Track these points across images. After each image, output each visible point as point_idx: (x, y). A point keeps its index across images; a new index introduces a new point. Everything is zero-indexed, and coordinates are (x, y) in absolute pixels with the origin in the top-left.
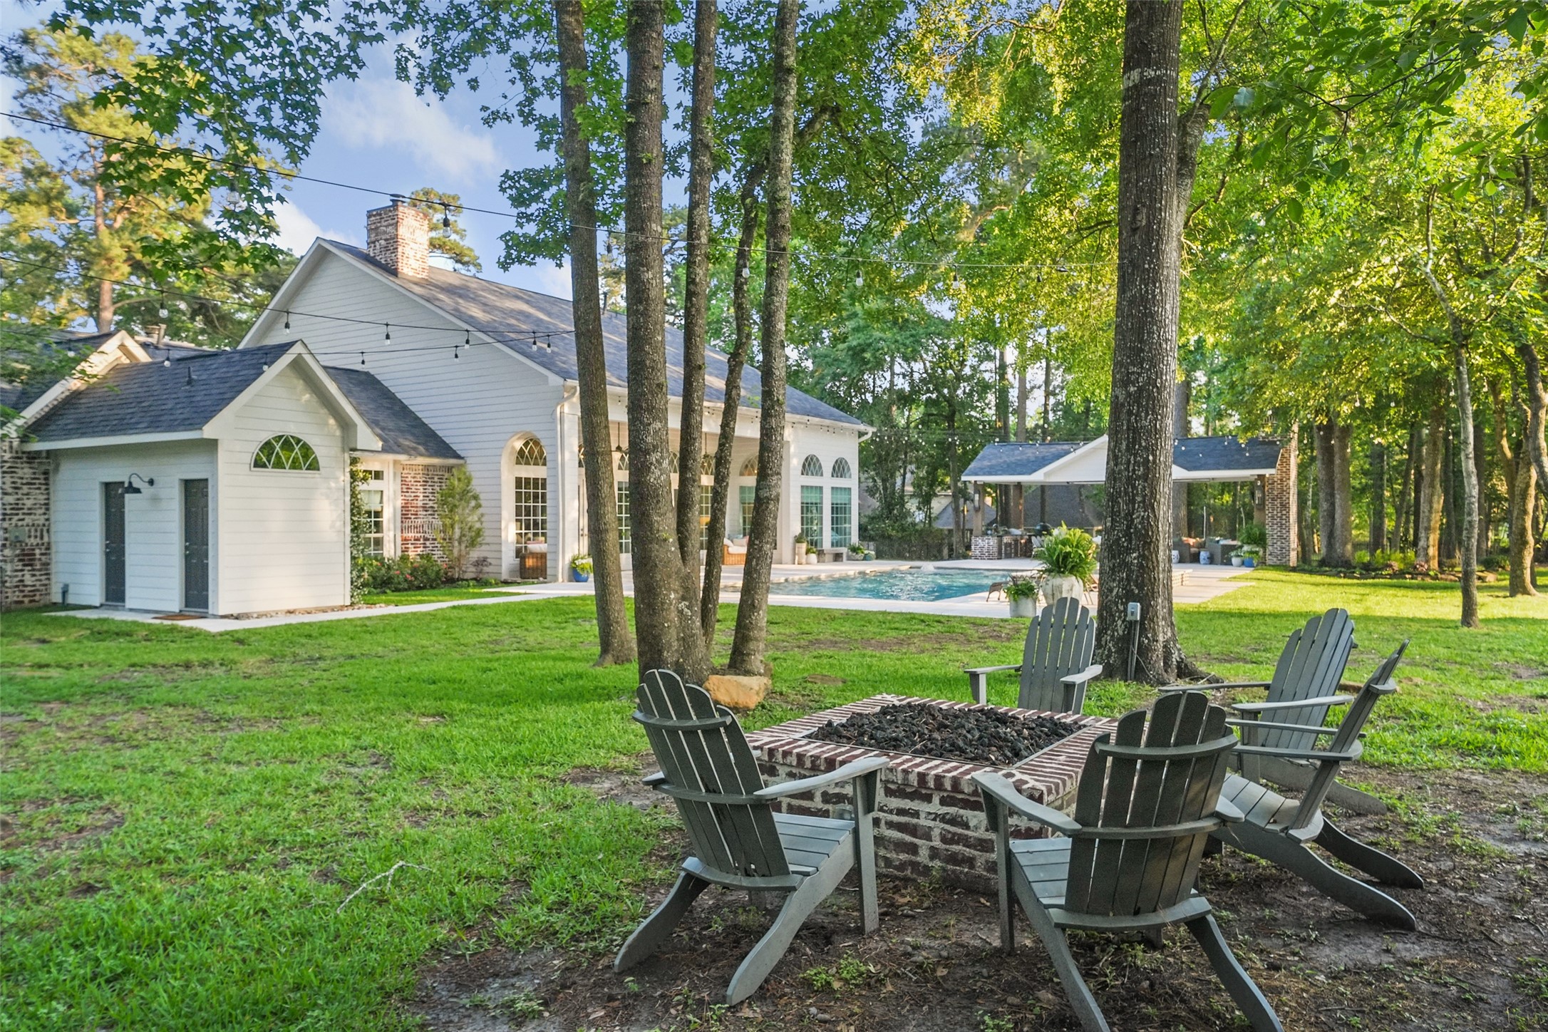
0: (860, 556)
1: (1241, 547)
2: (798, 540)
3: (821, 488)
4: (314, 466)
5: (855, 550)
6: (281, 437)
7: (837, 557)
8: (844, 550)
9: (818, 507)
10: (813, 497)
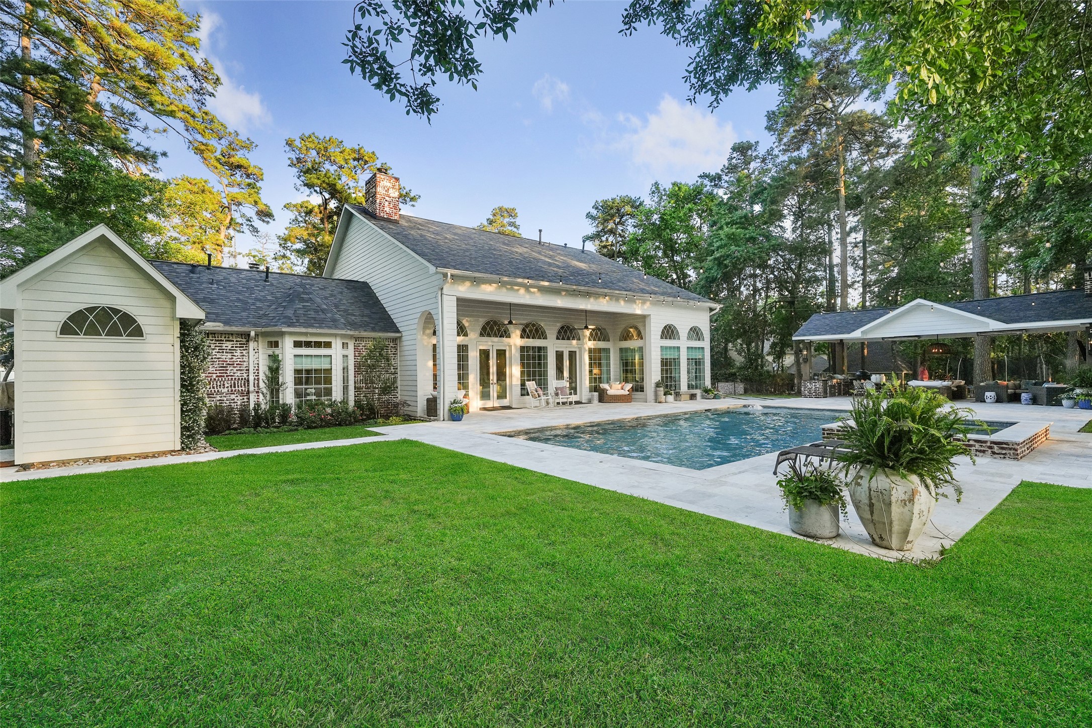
0: (711, 395)
1: (1073, 390)
2: (658, 385)
3: (678, 348)
4: (138, 332)
5: (707, 391)
6: (95, 308)
7: (693, 397)
8: (698, 392)
9: (676, 362)
10: (670, 355)
